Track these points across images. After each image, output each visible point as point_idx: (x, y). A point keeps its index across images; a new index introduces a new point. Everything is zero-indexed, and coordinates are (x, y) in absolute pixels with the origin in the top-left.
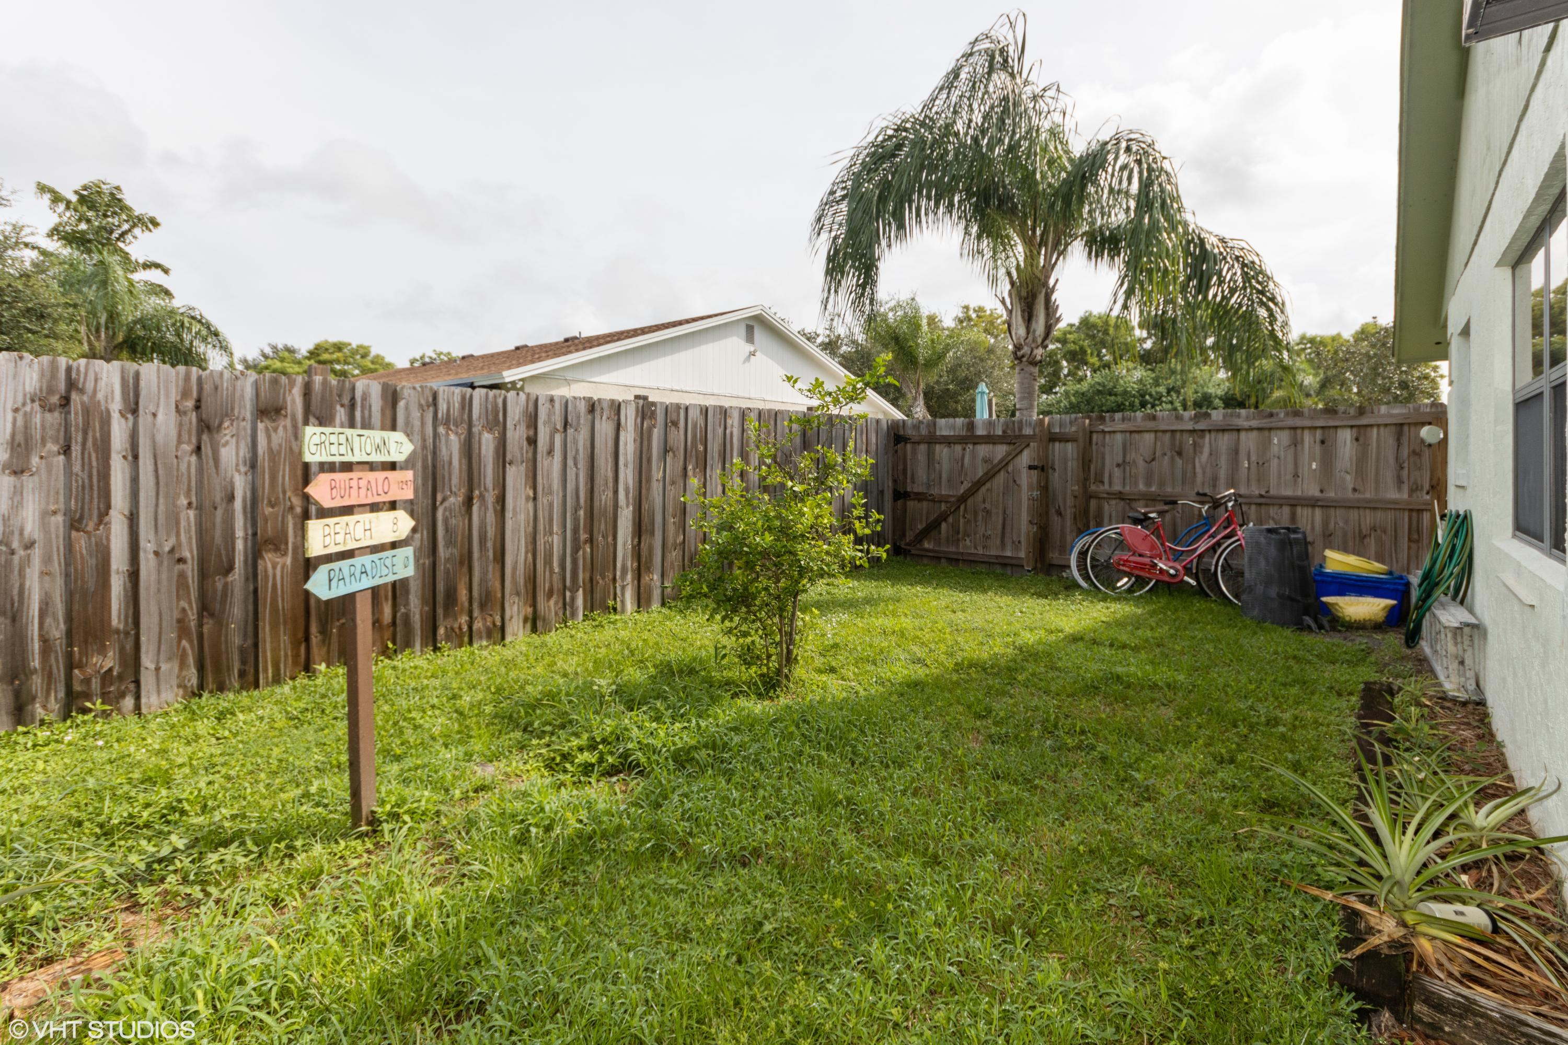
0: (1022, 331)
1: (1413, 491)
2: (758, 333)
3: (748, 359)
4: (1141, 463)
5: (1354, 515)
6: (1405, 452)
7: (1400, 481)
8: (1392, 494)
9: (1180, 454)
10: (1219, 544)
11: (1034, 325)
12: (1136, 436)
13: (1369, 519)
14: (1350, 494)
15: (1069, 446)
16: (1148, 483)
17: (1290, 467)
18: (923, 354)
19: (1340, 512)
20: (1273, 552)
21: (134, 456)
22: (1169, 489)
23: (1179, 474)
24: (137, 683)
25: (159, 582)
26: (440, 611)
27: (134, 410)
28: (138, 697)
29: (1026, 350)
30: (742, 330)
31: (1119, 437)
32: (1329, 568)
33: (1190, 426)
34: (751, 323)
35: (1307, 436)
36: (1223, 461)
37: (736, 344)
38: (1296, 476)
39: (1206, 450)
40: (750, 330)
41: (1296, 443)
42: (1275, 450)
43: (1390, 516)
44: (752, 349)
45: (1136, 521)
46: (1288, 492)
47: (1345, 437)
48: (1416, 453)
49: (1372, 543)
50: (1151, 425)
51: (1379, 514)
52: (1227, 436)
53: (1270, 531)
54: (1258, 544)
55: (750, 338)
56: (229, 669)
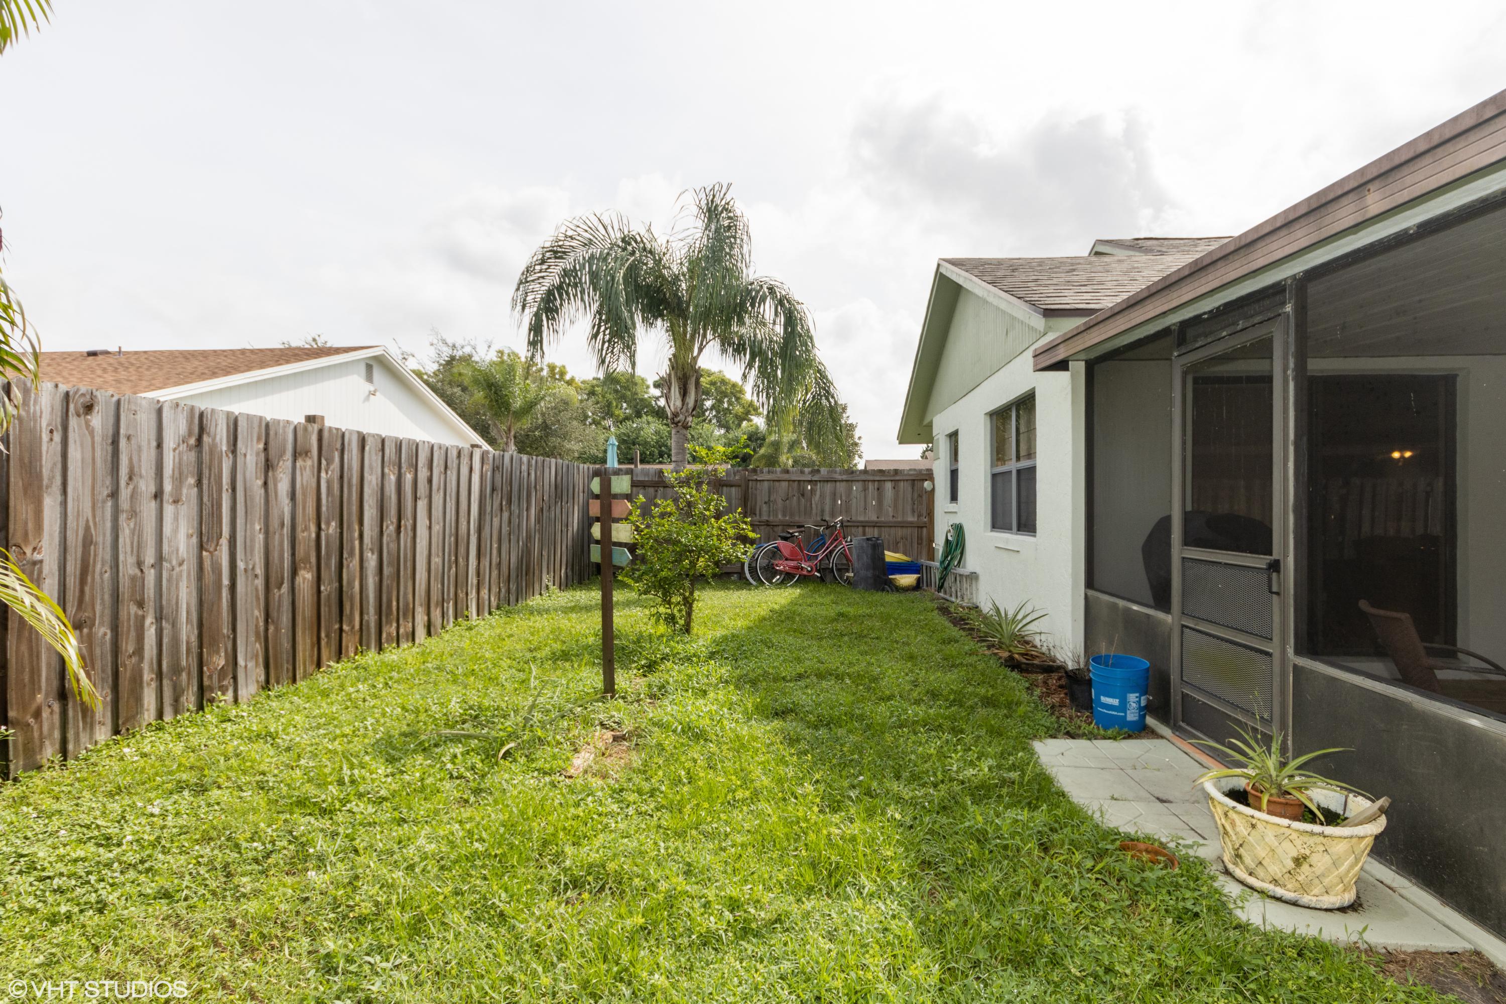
0: (679, 403)
1: (919, 516)
2: (377, 374)
3: (367, 399)
4: (780, 502)
5: (893, 530)
6: (916, 495)
7: (913, 511)
8: (911, 518)
9: (803, 495)
10: (831, 552)
11: (688, 400)
12: (777, 484)
13: (900, 532)
14: (891, 519)
15: (733, 489)
16: (784, 515)
17: (862, 503)
18: (517, 403)
19: (887, 529)
20: (870, 551)
21: (234, 489)
22: (797, 518)
23: (802, 508)
24: (235, 678)
25: (246, 595)
26: (384, 619)
27: (234, 451)
28: (236, 691)
29: (681, 417)
30: (363, 369)
31: (766, 484)
32: (888, 559)
33: (809, 478)
34: (371, 362)
35: (870, 485)
36: (828, 501)
37: (356, 382)
38: (865, 509)
39: (818, 493)
40: (369, 368)
41: (865, 489)
42: (854, 493)
43: (909, 530)
44: (372, 389)
45: (785, 539)
46: (861, 518)
47: (889, 485)
48: (920, 496)
49: (901, 545)
50: (786, 476)
51: (904, 530)
52: (829, 484)
53: (868, 539)
54: (862, 547)
55: (369, 378)
56: (282, 667)
